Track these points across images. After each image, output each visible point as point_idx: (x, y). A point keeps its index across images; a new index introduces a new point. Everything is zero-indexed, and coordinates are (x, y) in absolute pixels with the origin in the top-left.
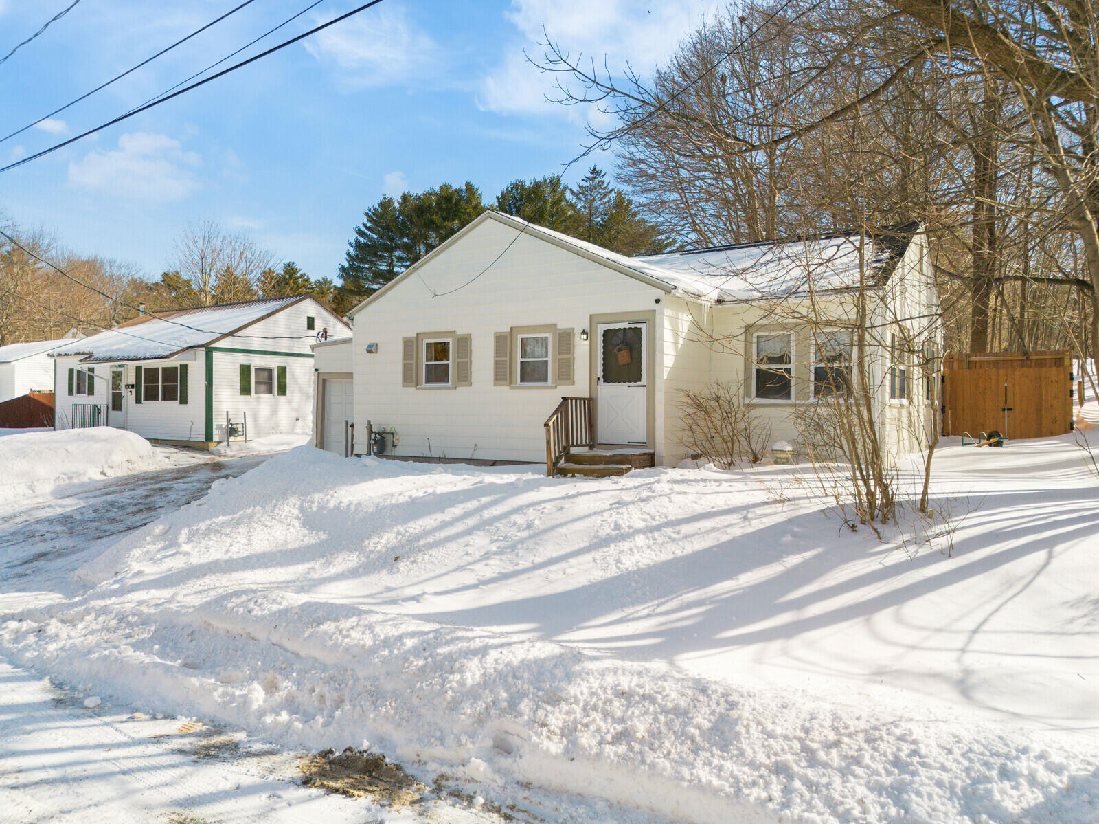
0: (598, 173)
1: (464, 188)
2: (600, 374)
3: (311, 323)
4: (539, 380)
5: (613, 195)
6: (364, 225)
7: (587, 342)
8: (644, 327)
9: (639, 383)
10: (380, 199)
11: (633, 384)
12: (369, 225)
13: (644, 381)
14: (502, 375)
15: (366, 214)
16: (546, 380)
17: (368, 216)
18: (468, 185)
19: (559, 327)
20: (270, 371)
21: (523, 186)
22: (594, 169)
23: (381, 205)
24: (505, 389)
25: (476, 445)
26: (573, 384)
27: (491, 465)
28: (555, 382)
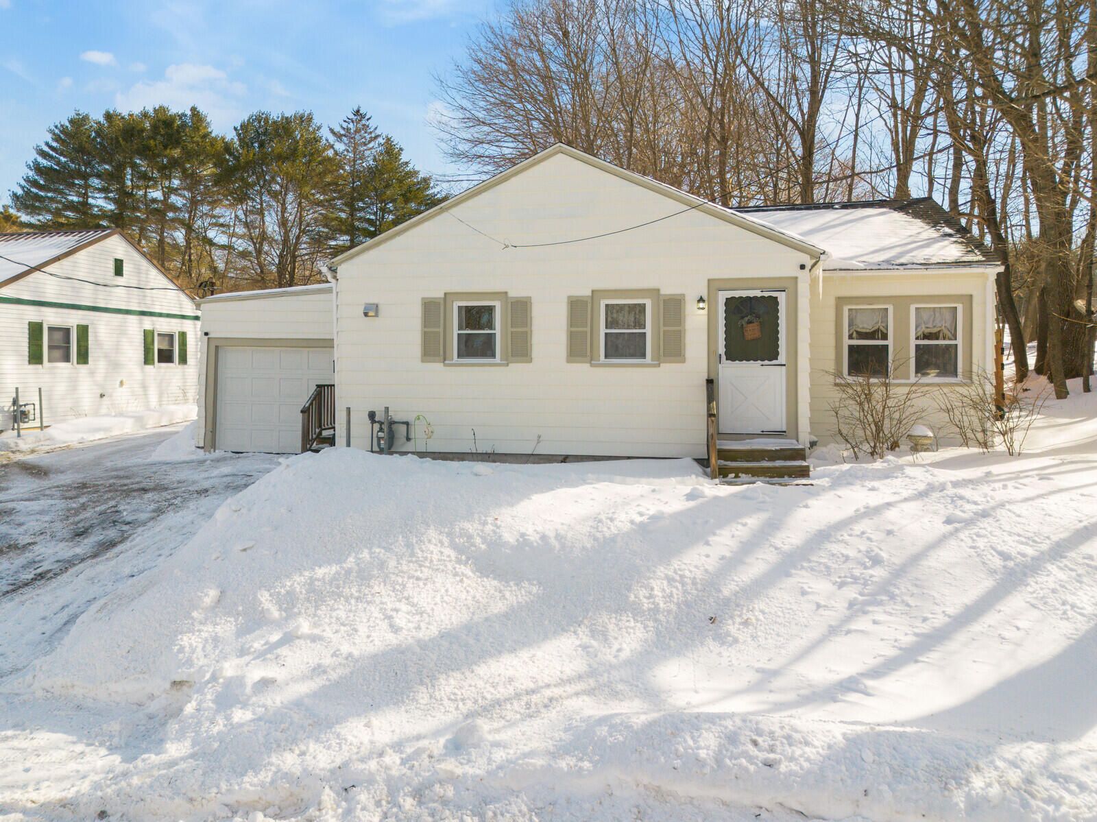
0: (363, 117)
1: (189, 113)
2: (722, 350)
3: (119, 269)
4: (633, 356)
5: (381, 140)
6: (47, 144)
7: (705, 312)
8: (782, 298)
9: (775, 362)
10: (72, 114)
11: (766, 362)
12: (55, 144)
13: (782, 358)
14: (578, 349)
15: (51, 131)
16: (643, 355)
17: (54, 134)
18: (193, 109)
19: (663, 292)
20: (67, 331)
21: (267, 120)
22: (358, 111)
23: (71, 121)
24: (583, 368)
25: (539, 437)
26: (684, 361)
27: (562, 462)
28: (658, 359)
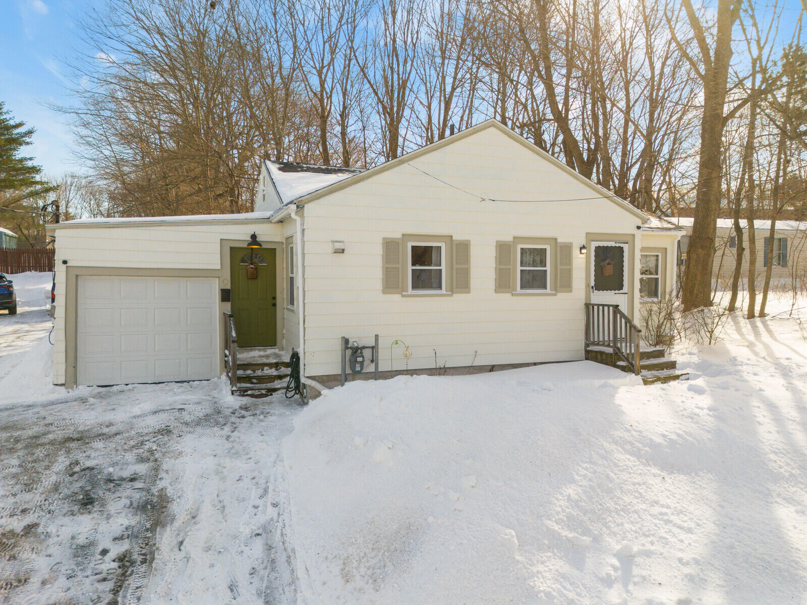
2: (593, 283)
4: (539, 288)
7: (584, 256)
8: (626, 247)
9: (621, 291)
11: (617, 292)
13: (625, 289)
16: (546, 287)
19: (559, 240)
24: (506, 297)
25: (476, 352)
26: (571, 291)
27: (490, 371)
28: (556, 290)
